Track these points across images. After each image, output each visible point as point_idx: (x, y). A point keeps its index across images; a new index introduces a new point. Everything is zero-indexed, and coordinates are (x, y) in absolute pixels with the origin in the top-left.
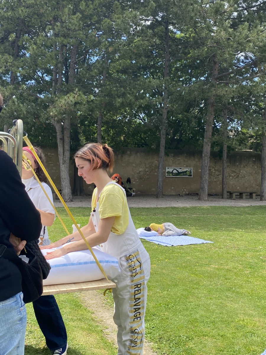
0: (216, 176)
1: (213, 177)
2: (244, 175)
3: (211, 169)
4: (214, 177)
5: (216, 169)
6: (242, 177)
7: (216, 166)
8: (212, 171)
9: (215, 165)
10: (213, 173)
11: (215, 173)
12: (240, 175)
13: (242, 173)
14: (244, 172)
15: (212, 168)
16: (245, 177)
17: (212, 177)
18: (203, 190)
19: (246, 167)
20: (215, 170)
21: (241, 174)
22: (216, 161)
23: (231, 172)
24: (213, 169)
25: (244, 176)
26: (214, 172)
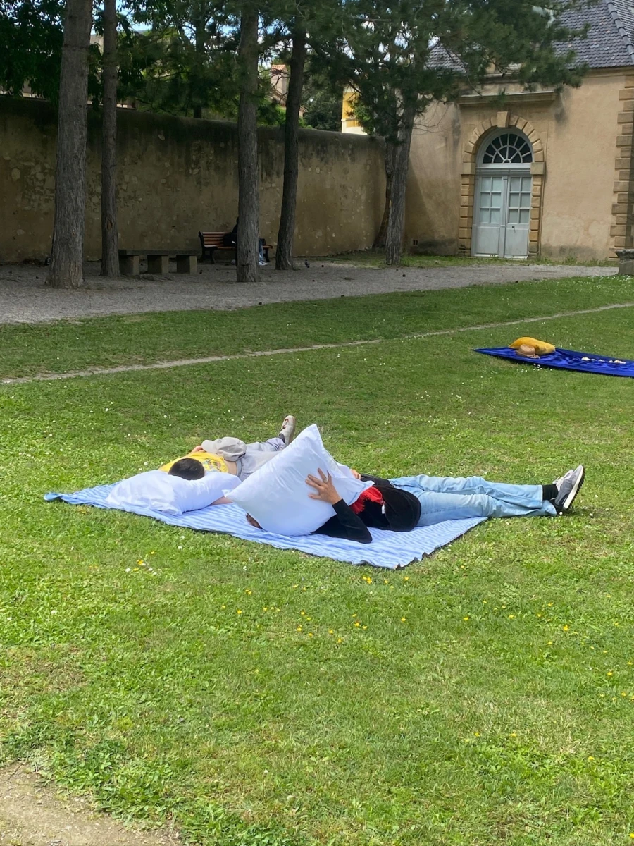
0: (48, 192)
1: (38, 196)
2: (134, 192)
3: (30, 167)
4: (42, 198)
5: (47, 166)
6: (130, 198)
7: (46, 158)
8: (35, 175)
9: (42, 153)
10: (37, 179)
11: (44, 181)
12: (121, 191)
13: (127, 183)
14: (134, 179)
15: (33, 164)
16: (136, 198)
17: (33, 197)
18: (69, 249)
19: (139, 163)
20: (43, 169)
21: (124, 187)
22: (45, 136)
23: (94, 178)
24: (39, 168)
25: (133, 195)
26: (40, 176)
